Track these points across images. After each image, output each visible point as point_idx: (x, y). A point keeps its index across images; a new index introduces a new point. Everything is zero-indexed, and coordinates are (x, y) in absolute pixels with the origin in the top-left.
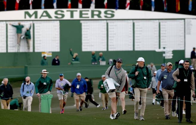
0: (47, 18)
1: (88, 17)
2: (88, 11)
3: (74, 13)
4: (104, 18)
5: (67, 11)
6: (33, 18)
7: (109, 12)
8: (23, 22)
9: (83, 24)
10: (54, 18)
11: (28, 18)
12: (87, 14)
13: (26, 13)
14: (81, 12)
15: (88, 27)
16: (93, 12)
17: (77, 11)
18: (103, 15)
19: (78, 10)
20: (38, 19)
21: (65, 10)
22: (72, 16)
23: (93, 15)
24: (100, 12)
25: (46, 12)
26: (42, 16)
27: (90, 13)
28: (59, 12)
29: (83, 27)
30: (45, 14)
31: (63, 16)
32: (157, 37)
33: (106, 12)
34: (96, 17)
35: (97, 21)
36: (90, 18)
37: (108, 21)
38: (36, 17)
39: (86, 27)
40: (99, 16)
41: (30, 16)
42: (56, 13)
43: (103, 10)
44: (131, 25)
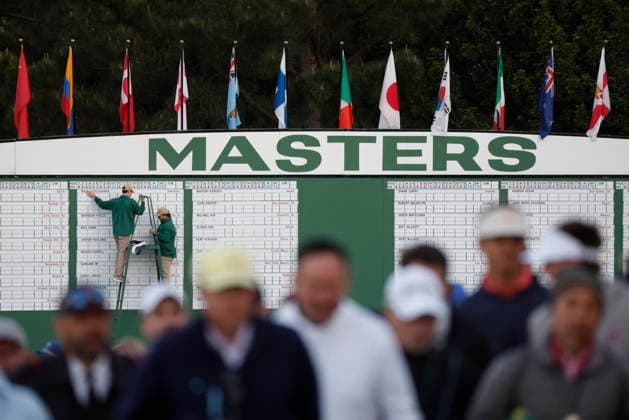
0: (245, 169)
1: (423, 167)
2: (423, 140)
3: (362, 146)
4: (488, 170)
5: (331, 139)
6: (186, 167)
7: (508, 147)
8: (145, 183)
9: (398, 196)
10: (275, 170)
11: (163, 167)
12: (418, 153)
13: (155, 147)
14: (390, 145)
15: (420, 209)
16: (440, 143)
17: (373, 140)
18: (483, 158)
19: (379, 136)
20: (208, 172)
21: (322, 136)
22: (352, 160)
23: (441, 158)
24: (472, 147)
25: (244, 145)
26: (224, 158)
27: (427, 149)
28: (297, 145)
29: (398, 209)
30: (235, 152)
31: (315, 159)
33: (495, 147)
34: (454, 167)
35: (461, 183)
36: (430, 171)
37: (506, 184)
38: (199, 162)
39: (410, 209)
40: (467, 160)
41: (174, 159)
42: (283, 147)
43: (484, 139)
44: (606, 204)
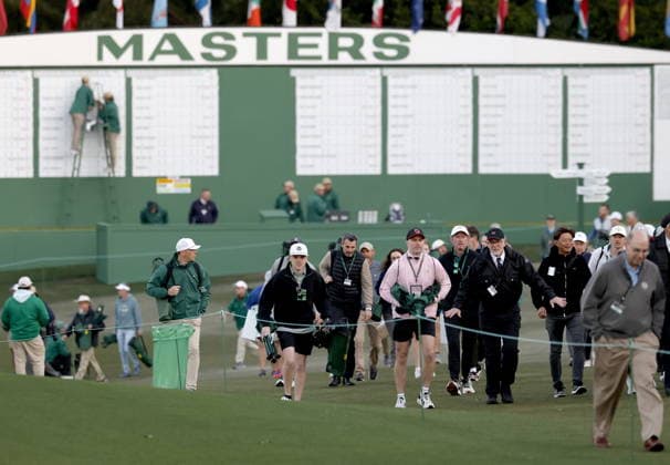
0: (175, 60)
1: (319, 58)
2: (319, 35)
3: (270, 41)
4: (372, 60)
5: (245, 35)
6: (127, 58)
7: (388, 41)
8: (94, 72)
9: (299, 82)
10: (200, 61)
11: (109, 59)
12: (315, 46)
13: (102, 41)
14: (292, 39)
15: (318, 92)
16: (333, 37)
17: (278, 35)
18: (368, 50)
19: (284, 32)
20: (145, 61)
21: (237, 31)
22: (262, 51)
23: (334, 50)
24: (359, 41)
25: (173, 39)
26: (158, 51)
27: (323, 42)
28: (218, 40)
29: (299, 92)
30: (167, 46)
31: (231, 52)
32: (555, 126)
33: (378, 41)
34: (344, 58)
35: (349, 71)
36: (325, 61)
37: (387, 72)
38: (138, 55)
39: (309, 92)
40: (355, 52)
41: (117, 52)
42: (207, 41)
43: (368, 34)
44: (465, 87)
